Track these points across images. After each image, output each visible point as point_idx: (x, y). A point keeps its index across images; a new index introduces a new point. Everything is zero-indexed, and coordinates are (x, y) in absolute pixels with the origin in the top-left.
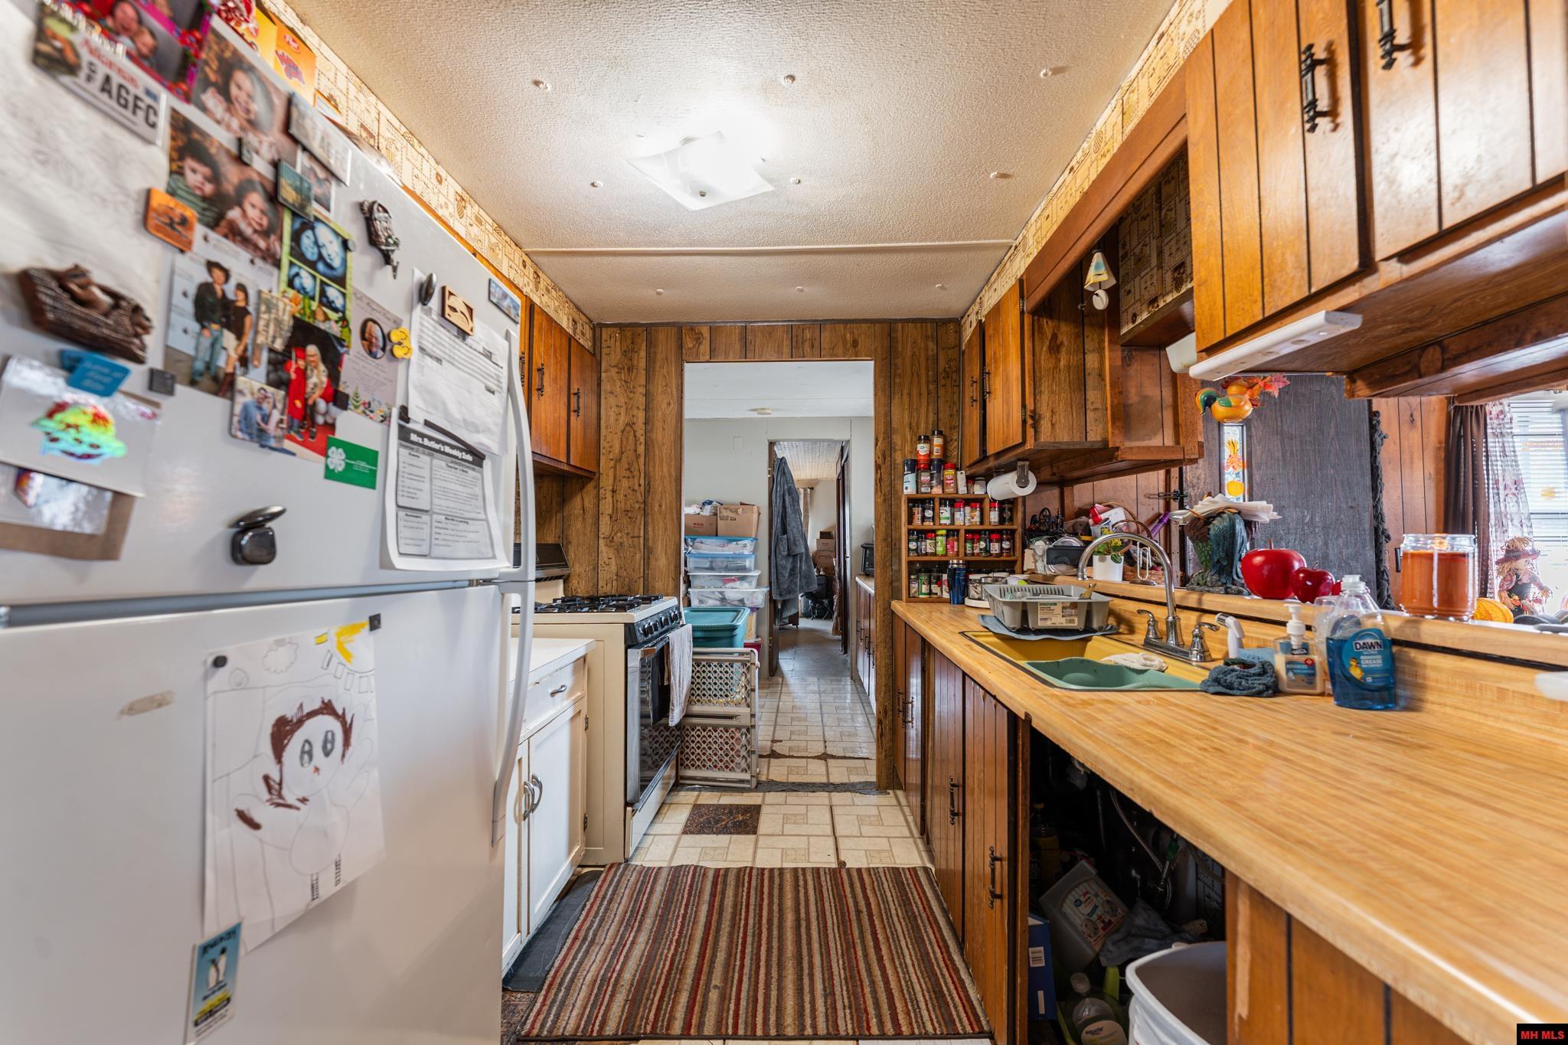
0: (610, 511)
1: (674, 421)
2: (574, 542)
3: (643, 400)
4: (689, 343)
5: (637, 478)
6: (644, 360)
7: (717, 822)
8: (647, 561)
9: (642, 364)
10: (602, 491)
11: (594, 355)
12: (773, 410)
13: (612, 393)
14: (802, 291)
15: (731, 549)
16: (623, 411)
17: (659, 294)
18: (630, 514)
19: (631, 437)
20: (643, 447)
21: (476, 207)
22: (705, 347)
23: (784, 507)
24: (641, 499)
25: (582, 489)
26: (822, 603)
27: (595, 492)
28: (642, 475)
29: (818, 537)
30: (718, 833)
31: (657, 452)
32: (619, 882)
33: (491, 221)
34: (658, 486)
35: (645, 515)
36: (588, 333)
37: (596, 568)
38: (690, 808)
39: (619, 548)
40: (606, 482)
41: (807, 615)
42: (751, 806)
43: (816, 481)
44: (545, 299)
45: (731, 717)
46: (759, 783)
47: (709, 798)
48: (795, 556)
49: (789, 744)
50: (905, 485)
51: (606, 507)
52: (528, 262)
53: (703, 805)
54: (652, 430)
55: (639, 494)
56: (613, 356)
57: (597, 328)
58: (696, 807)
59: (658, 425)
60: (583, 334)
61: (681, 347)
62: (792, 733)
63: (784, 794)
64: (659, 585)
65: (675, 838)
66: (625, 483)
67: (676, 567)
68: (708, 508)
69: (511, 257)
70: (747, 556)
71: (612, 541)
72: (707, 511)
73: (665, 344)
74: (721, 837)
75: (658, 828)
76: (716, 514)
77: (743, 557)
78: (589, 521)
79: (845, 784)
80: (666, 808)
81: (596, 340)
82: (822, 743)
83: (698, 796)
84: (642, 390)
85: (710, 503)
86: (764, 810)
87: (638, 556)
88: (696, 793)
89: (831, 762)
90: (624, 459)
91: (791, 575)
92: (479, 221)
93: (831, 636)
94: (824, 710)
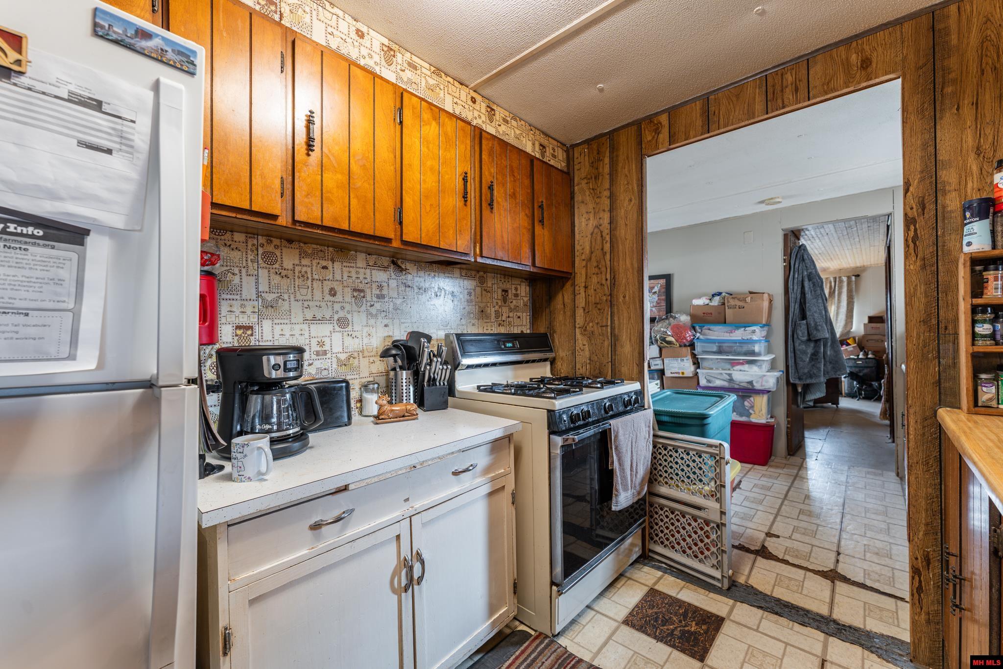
0: (583, 304)
1: (635, 216)
2: (558, 331)
3: (607, 202)
4: (648, 136)
5: (604, 273)
6: (608, 166)
7: (665, 622)
8: (614, 346)
9: (607, 170)
10: (577, 288)
11: (568, 173)
12: (783, 198)
13: (583, 202)
14: (763, 13)
15: (738, 335)
16: (592, 215)
17: (601, 90)
18: (599, 306)
19: (599, 238)
20: (608, 245)
21: (408, 55)
22: (664, 135)
23: (803, 293)
24: (607, 292)
25: (562, 287)
26: (871, 385)
27: (572, 289)
28: (609, 270)
29: (866, 321)
30: (659, 639)
31: (621, 247)
32: (534, 660)
33: (427, 66)
34: (622, 279)
35: (611, 306)
36: (561, 154)
37: (574, 353)
38: (645, 590)
39: (590, 336)
40: (580, 280)
41: (851, 395)
42: (713, 615)
43: (864, 269)
44: (503, 128)
45: (699, 508)
46: (733, 584)
47: (671, 586)
48: (817, 341)
49: (788, 543)
50: (966, 240)
51: (581, 301)
52: (478, 98)
53: (660, 593)
54: (616, 228)
55: (606, 288)
56: (582, 170)
57: (569, 150)
58: (653, 592)
59: (621, 222)
60: (554, 156)
61: (640, 143)
62: (795, 529)
63: (760, 612)
64: (625, 370)
65: (616, 624)
66: (595, 279)
67: (639, 354)
68: (717, 298)
69: (457, 95)
70: (755, 342)
71: (585, 330)
72: (716, 301)
73: (627, 144)
74: (661, 645)
75: (604, 605)
76: (724, 304)
77: (752, 342)
78: (568, 313)
79: (856, 630)
80: (623, 581)
81: (569, 160)
82: (833, 556)
83: (660, 578)
84: (607, 193)
85: (719, 294)
86: (727, 628)
87: (606, 343)
88: (660, 573)
89: (841, 586)
90: (593, 259)
91: (811, 359)
92: (413, 66)
93: (878, 420)
94: (847, 510)
